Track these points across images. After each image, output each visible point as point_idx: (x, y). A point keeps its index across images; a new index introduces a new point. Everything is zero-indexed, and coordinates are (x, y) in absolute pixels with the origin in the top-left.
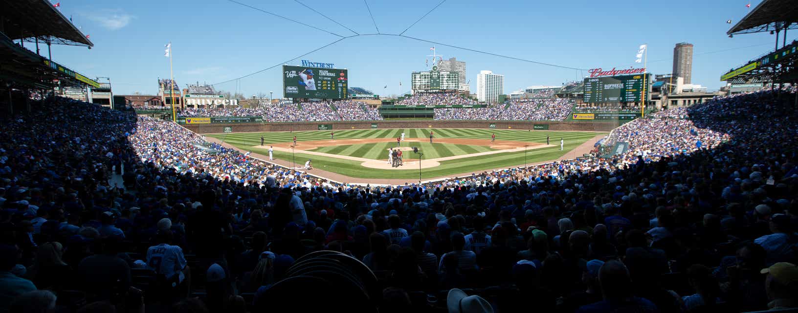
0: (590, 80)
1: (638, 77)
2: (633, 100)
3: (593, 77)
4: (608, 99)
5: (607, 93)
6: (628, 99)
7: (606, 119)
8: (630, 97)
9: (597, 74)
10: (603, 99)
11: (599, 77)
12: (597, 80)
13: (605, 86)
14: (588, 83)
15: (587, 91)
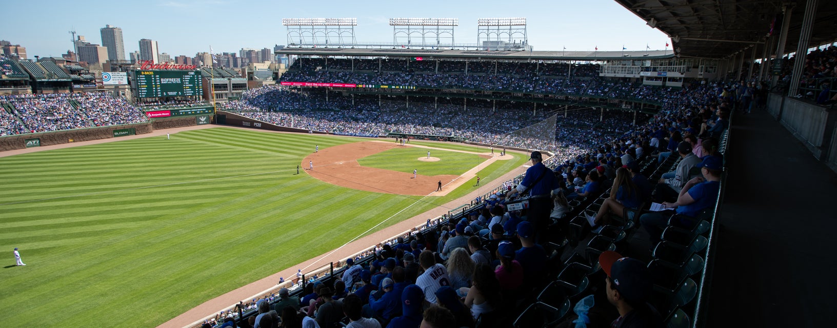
0: (143, 73)
1: (193, 73)
2: (191, 94)
3: (144, 70)
4: (167, 94)
5: (165, 87)
6: (186, 93)
7: (183, 115)
8: (189, 92)
9: (150, 66)
10: (162, 94)
11: (151, 69)
12: (151, 73)
13: (162, 80)
14: (141, 76)
15: (141, 85)
